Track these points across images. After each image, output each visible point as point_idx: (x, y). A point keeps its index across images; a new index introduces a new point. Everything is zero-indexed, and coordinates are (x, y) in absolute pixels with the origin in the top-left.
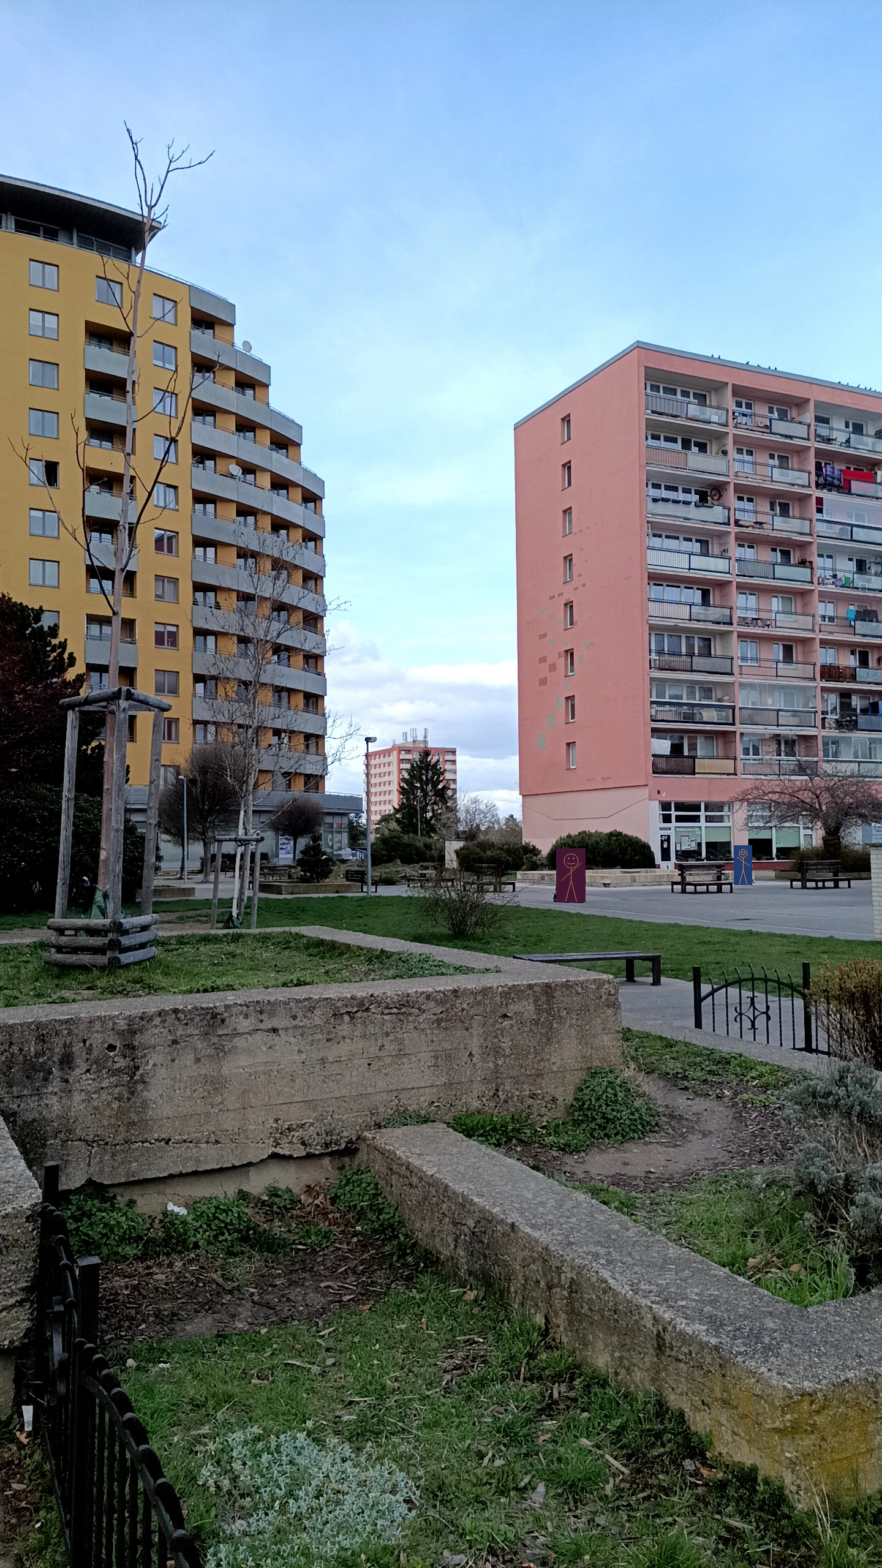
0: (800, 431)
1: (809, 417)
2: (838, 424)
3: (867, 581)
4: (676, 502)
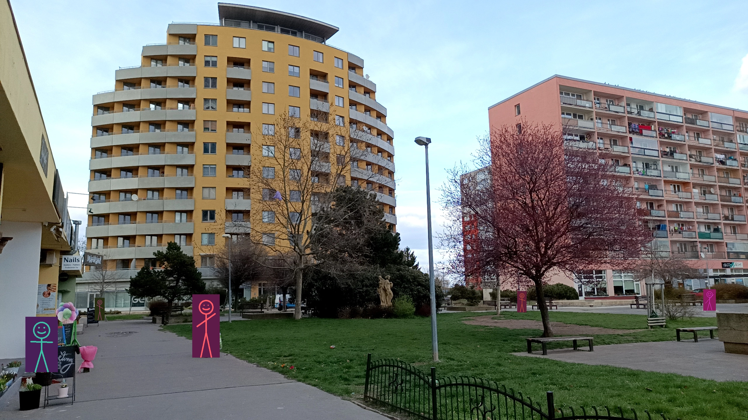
0: (621, 109)
1: (624, 103)
2: (634, 106)
3: (651, 172)
4: (575, 141)
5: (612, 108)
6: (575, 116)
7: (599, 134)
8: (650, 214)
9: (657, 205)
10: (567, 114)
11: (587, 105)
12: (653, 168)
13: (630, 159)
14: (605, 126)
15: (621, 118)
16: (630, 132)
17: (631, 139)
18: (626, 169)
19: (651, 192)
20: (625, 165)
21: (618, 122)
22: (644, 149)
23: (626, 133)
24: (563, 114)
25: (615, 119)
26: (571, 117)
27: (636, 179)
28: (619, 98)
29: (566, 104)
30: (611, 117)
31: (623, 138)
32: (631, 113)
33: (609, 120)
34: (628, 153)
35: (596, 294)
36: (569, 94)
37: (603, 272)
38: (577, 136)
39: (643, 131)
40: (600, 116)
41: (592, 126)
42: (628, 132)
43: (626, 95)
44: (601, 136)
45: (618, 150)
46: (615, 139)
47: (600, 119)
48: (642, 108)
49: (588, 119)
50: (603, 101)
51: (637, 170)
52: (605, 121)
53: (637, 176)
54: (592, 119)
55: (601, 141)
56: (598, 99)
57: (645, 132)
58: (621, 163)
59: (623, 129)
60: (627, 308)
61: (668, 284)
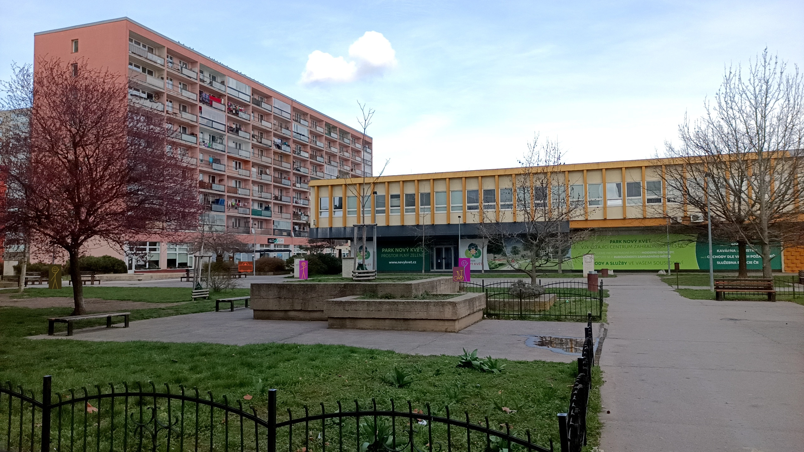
0: (194, 75)
1: (197, 69)
2: (207, 74)
3: (216, 146)
4: (141, 98)
5: (185, 71)
6: (144, 70)
7: (169, 96)
8: (211, 188)
9: (218, 179)
10: (135, 66)
11: (159, 62)
12: (218, 142)
13: (198, 129)
14: (175, 88)
15: (194, 84)
16: (200, 101)
17: (200, 108)
18: (193, 139)
19: (215, 166)
20: (192, 134)
21: (190, 88)
22: (213, 121)
23: (196, 101)
24: (131, 64)
25: (187, 84)
26: (140, 70)
27: (202, 151)
28: (194, 63)
29: (135, 54)
30: (182, 81)
31: (193, 106)
32: (203, 81)
33: (180, 84)
34: (196, 122)
35: (147, 267)
36: (139, 44)
37: (157, 244)
38: (144, 93)
39: (213, 102)
40: (171, 77)
41: (162, 86)
42: (198, 100)
43: (200, 61)
44: (171, 99)
45: (186, 117)
46: (185, 105)
47: (171, 80)
48: (214, 78)
49: (158, 78)
50: (176, 61)
51: (204, 142)
52: (176, 83)
53: (203, 147)
54: (162, 78)
55: (170, 104)
56: (171, 58)
57: (215, 104)
58: (188, 131)
59: (194, 96)
60: (178, 282)
61: (220, 257)
